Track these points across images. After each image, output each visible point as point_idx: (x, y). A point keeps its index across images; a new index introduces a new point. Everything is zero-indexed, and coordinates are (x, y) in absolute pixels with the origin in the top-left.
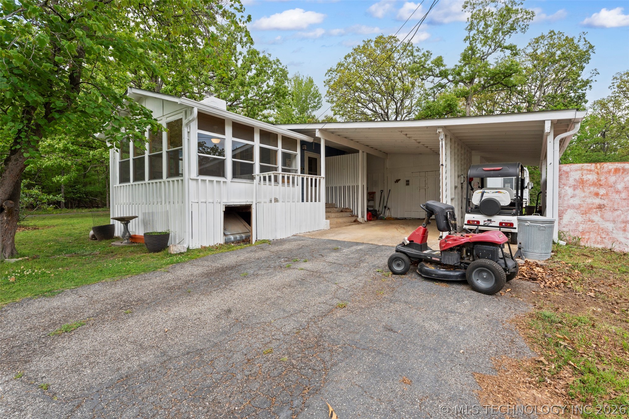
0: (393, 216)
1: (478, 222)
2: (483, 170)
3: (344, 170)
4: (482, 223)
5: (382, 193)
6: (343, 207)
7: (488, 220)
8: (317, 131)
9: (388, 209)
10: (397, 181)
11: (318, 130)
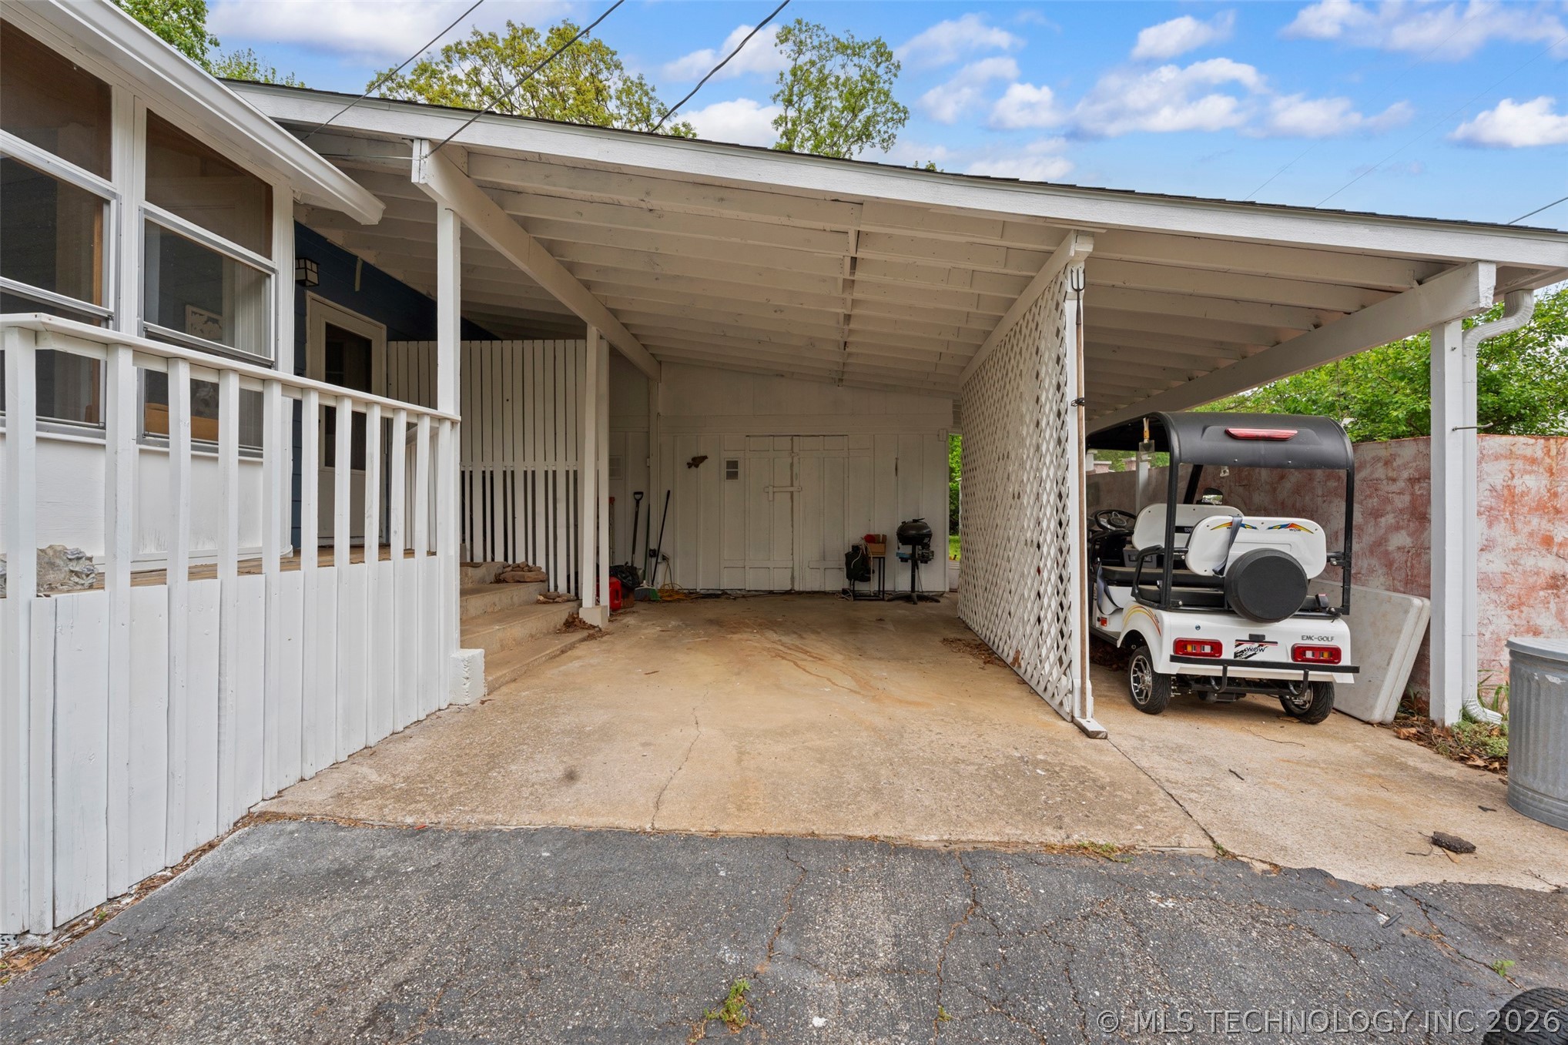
0: (682, 582)
1: (1217, 647)
2: (1227, 433)
3: (508, 406)
4: (1228, 654)
5: (638, 502)
6: (499, 557)
7: (1254, 638)
8: (421, 151)
9: (664, 558)
10: (696, 462)
11: (426, 148)
